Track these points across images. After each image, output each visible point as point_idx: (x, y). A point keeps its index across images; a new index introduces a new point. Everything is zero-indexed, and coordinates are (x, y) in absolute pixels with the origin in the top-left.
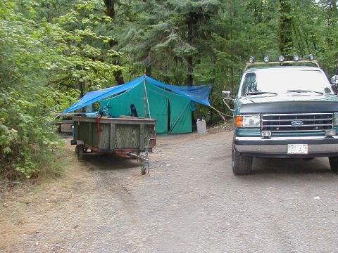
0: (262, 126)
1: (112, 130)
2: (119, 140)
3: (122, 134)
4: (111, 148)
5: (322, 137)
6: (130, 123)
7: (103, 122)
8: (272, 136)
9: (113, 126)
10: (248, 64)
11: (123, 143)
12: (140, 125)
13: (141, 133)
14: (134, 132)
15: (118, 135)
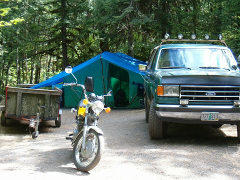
0: (181, 96)
1: (18, 99)
2: (25, 107)
3: (28, 103)
4: (17, 114)
5: (231, 107)
6: (36, 93)
7: (11, 91)
8: (189, 104)
9: (19, 95)
10: (163, 41)
11: (29, 111)
12: (45, 95)
13: (46, 102)
14: (40, 102)
15: (24, 103)
